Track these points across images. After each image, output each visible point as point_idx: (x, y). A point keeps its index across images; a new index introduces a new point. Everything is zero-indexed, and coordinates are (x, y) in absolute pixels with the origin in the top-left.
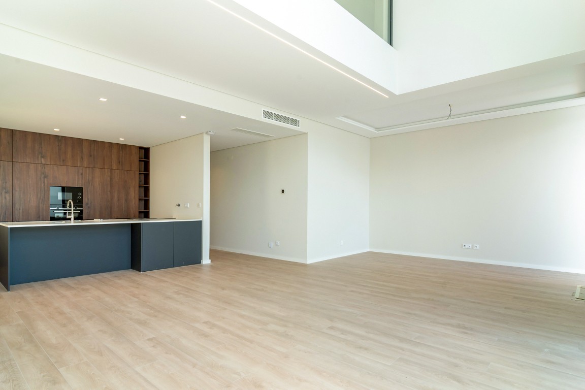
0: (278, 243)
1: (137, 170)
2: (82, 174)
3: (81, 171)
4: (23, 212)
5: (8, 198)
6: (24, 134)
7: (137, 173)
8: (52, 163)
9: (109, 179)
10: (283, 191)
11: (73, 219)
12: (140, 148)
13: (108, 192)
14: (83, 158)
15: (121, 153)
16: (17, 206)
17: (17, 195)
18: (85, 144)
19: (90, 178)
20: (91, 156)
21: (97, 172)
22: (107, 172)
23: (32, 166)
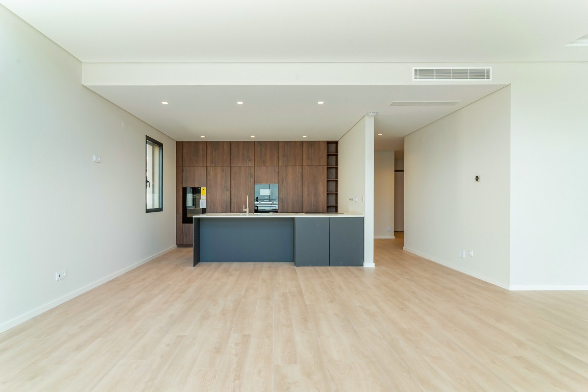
0: (472, 253)
1: (326, 164)
2: (278, 172)
3: (277, 170)
4: (237, 206)
5: (228, 194)
6: (238, 143)
7: (326, 168)
8: (256, 165)
9: (300, 175)
10: (477, 178)
11: (248, 212)
12: (329, 143)
13: (299, 188)
14: (278, 158)
15: (310, 149)
16: (233, 201)
17: (233, 192)
18: (281, 145)
19: (284, 175)
20: (285, 155)
21: (290, 169)
22: (298, 169)
23: (243, 168)
